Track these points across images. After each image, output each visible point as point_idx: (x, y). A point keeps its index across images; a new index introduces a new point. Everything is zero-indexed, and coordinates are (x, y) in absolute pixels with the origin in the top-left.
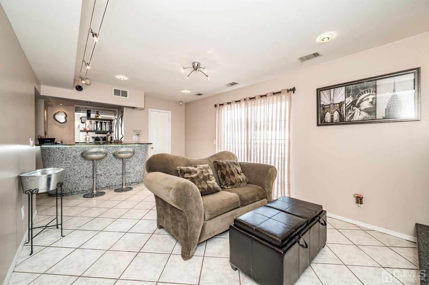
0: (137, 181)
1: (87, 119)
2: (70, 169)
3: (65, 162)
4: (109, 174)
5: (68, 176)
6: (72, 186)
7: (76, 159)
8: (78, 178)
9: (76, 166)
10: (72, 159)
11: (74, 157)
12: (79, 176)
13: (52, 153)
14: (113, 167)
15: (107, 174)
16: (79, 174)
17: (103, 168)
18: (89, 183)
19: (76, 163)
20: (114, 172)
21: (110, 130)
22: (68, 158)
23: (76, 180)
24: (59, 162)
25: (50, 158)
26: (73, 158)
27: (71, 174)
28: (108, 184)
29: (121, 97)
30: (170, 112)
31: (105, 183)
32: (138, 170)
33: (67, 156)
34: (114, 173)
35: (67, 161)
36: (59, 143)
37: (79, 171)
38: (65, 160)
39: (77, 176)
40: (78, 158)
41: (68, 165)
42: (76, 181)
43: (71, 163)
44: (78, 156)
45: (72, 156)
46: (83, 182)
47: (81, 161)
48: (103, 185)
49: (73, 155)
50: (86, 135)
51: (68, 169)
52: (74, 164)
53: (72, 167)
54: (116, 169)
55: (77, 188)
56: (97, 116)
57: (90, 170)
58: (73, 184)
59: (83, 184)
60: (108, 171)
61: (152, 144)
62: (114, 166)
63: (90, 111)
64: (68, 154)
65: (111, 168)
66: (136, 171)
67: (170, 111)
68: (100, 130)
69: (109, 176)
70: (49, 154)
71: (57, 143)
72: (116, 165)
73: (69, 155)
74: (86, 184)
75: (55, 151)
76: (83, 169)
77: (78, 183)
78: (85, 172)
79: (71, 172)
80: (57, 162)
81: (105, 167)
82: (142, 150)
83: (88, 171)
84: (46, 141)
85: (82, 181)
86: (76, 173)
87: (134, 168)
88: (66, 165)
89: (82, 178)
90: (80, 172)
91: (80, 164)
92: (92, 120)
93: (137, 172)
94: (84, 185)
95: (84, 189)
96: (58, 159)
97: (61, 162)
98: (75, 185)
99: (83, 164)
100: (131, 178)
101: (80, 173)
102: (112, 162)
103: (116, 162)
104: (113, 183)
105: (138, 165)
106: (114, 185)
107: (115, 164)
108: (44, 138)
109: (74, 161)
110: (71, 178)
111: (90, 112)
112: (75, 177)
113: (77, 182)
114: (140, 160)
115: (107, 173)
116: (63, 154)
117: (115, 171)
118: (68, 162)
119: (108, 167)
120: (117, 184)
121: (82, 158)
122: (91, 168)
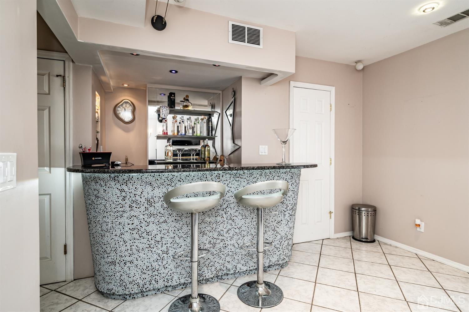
0: (281, 262)
1: (168, 111)
2: (140, 232)
3: (128, 214)
4: (221, 244)
5: (135, 251)
6: (144, 276)
7: (153, 208)
8: (156, 257)
9: (151, 224)
10: (144, 207)
11: (148, 201)
12: (159, 252)
13: (102, 191)
14: (230, 227)
15: (217, 246)
16: (159, 246)
17: (209, 228)
18: (180, 268)
19: (152, 218)
20: (232, 238)
21: (209, 135)
22: (134, 205)
23: (152, 260)
24: (116, 214)
25: (98, 203)
26: (146, 205)
27: (141, 246)
28: (221, 270)
29: (246, 44)
30: (333, 89)
31: (213, 268)
32: (283, 234)
33: (134, 199)
34: (232, 242)
35: (133, 213)
36: (119, 163)
37: (158, 238)
38: (129, 209)
39: (154, 250)
40: (156, 205)
41: (136, 222)
42: (153, 263)
43: (142, 217)
44: (156, 199)
45: (143, 200)
46: (167, 265)
47: (162, 212)
48: (210, 273)
49: (146, 197)
50: (166, 146)
51: (134, 232)
52: (148, 221)
53: (144, 227)
54: (237, 231)
55: (153, 282)
56: (187, 106)
57: (181, 234)
58: (145, 271)
59: (166, 271)
60: (220, 237)
61: (315, 166)
62: (233, 224)
63: (174, 94)
64: (136, 193)
65: (226, 230)
66: (279, 237)
67: (333, 86)
68: (191, 135)
69: (222, 249)
70: (96, 193)
71: (116, 163)
72: (237, 220)
73: (138, 198)
74: (174, 270)
75: (107, 187)
76: (167, 231)
77: (157, 268)
78: (171, 240)
79: (142, 240)
80: (112, 214)
81: (215, 227)
82: (294, 182)
83: (177, 238)
84: (93, 159)
85: (165, 262)
86: (153, 242)
87: (274, 230)
88: (131, 222)
89: (165, 255)
90: (159, 240)
91: (161, 220)
92: (177, 115)
93: (281, 238)
94: (169, 274)
95: (170, 283)
96: (113, 206)
97: (121, 213)
98: (150, 272)
99: (167, 219)
100: (269, 254)
101: (160, 243)
102: (229, 213)
103: (237, 214)
104: (230, 266)
105: (284, 222)
106: (232, 272)
107: (235, 218)
108: (91, 151)
109: (147, 212)
110: (141, 254)
111: (174, 96)
112: (150, 254)
113: (155, 264)
114: (288, 208)
115: (219, 241)
116: (124, 194)
117: (235, 237)
118: (135, 214)
119: (221, 228)
120: (238, 269)
121: (165, 205)
122: (183, 231)
